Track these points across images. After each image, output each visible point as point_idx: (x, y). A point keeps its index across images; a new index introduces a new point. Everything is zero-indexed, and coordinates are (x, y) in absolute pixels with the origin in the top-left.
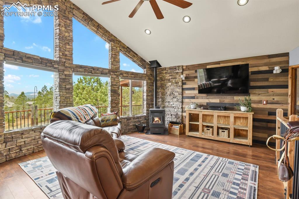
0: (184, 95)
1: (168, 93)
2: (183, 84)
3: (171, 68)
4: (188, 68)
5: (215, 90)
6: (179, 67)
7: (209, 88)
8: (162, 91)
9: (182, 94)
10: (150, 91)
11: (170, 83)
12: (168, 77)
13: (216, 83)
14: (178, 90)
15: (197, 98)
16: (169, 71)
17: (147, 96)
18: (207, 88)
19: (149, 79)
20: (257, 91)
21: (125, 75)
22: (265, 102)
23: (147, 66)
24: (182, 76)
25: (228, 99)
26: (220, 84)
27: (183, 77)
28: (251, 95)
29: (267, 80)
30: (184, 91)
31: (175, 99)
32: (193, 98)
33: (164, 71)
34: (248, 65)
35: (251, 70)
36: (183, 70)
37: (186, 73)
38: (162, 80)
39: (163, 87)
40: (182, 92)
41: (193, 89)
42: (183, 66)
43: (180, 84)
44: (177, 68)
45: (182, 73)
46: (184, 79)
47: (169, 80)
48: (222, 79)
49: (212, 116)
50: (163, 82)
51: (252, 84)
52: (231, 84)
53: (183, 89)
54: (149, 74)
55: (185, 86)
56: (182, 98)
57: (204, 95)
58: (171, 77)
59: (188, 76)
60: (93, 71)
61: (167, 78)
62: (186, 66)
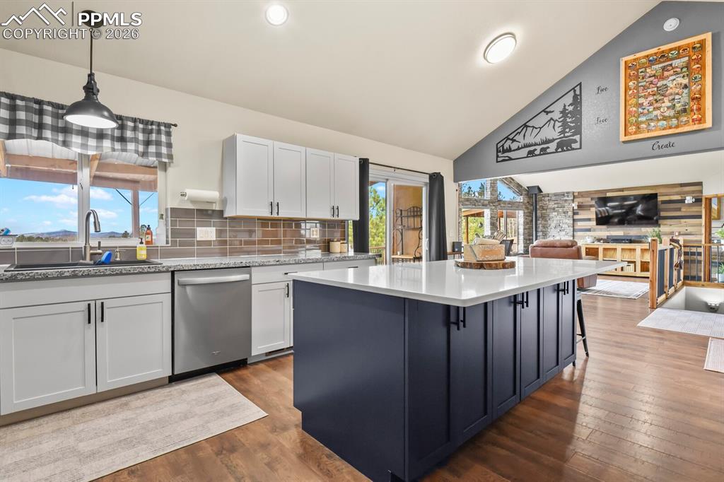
0: (576, 228)
1: (553, 225)
2: (574, 214)
3: (556, 195)
4: (581, 194)
5: (616, 220)
6: (567, 193)
7: (606, 217)
8: (543, 222)
9: (573, 226)
10: (527, 223)
11: (556, 213)
12: (552, 205)
13: (616, 209)
14: (567, 221)
15: (594, 230)
16: (553, 198)
17: (524, 229)
18: (602, 217)
19: (527, 208)
20: (669, 221)
21: (502, 205)
22: (677, 234)
23: (524, 193)
24: (573, 205)
25: (633, 231)
26: (623, 211)
27: (575, 205)
28: (661, 226)
29: (679, 210)
30: (575, 223)
31: (564, 233)
32: (589, 230)
33: (547, 198)
34: (656, 194)
35: (660, 199)
36: (574, 197)
37: (577, 201)
38: (544, 209)
39: (544, 217)
40: (573, 224)
41: (589, 220)
42: (573, 193)
43: (570, 213)
44: (566, 195)
45: (573, 201)
46: (576, 208)
47: (554, 209)
48: (626, 203)
49: (615, 249)
50: (544, 212)
51: (663, 214)
52: (642, 210)
53: (574, 220)
54: (526, 201)
55: (576, 217)
56: (573, 231)
57: (604, 227)
58: (556, 206)
59: (580, 204)
60: (476, 204)
61: (550, 206)
62: (579, 193)
